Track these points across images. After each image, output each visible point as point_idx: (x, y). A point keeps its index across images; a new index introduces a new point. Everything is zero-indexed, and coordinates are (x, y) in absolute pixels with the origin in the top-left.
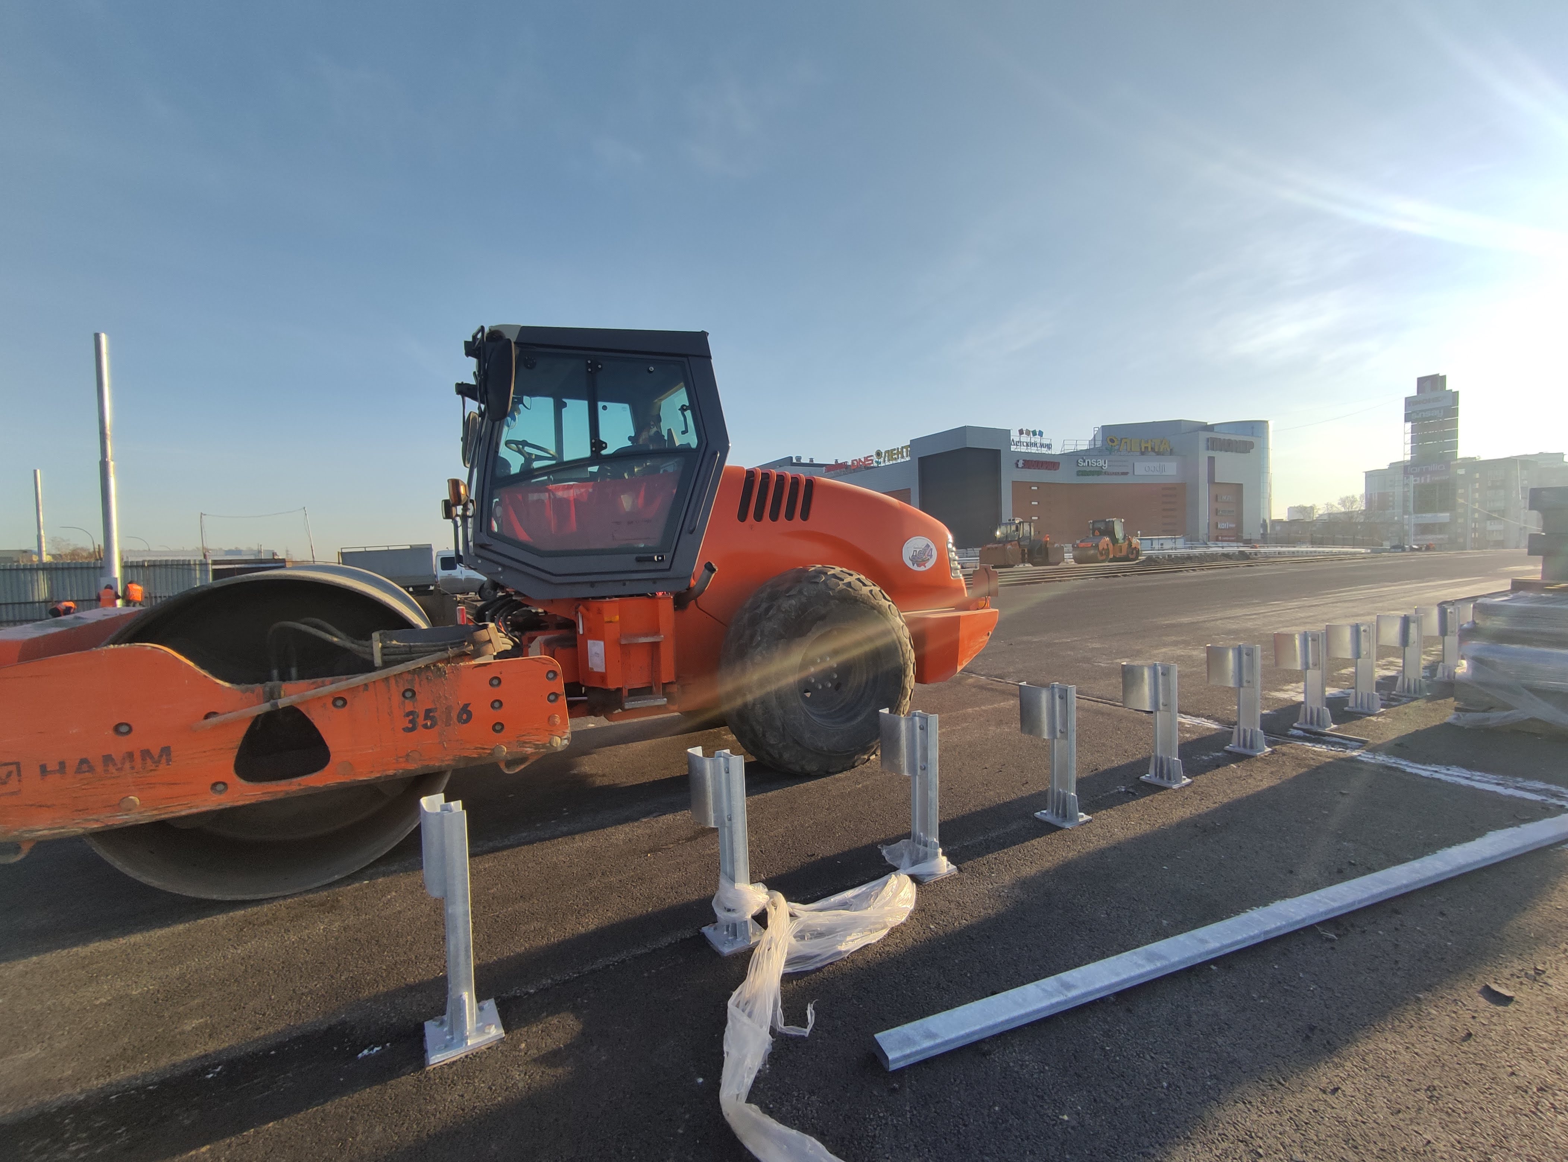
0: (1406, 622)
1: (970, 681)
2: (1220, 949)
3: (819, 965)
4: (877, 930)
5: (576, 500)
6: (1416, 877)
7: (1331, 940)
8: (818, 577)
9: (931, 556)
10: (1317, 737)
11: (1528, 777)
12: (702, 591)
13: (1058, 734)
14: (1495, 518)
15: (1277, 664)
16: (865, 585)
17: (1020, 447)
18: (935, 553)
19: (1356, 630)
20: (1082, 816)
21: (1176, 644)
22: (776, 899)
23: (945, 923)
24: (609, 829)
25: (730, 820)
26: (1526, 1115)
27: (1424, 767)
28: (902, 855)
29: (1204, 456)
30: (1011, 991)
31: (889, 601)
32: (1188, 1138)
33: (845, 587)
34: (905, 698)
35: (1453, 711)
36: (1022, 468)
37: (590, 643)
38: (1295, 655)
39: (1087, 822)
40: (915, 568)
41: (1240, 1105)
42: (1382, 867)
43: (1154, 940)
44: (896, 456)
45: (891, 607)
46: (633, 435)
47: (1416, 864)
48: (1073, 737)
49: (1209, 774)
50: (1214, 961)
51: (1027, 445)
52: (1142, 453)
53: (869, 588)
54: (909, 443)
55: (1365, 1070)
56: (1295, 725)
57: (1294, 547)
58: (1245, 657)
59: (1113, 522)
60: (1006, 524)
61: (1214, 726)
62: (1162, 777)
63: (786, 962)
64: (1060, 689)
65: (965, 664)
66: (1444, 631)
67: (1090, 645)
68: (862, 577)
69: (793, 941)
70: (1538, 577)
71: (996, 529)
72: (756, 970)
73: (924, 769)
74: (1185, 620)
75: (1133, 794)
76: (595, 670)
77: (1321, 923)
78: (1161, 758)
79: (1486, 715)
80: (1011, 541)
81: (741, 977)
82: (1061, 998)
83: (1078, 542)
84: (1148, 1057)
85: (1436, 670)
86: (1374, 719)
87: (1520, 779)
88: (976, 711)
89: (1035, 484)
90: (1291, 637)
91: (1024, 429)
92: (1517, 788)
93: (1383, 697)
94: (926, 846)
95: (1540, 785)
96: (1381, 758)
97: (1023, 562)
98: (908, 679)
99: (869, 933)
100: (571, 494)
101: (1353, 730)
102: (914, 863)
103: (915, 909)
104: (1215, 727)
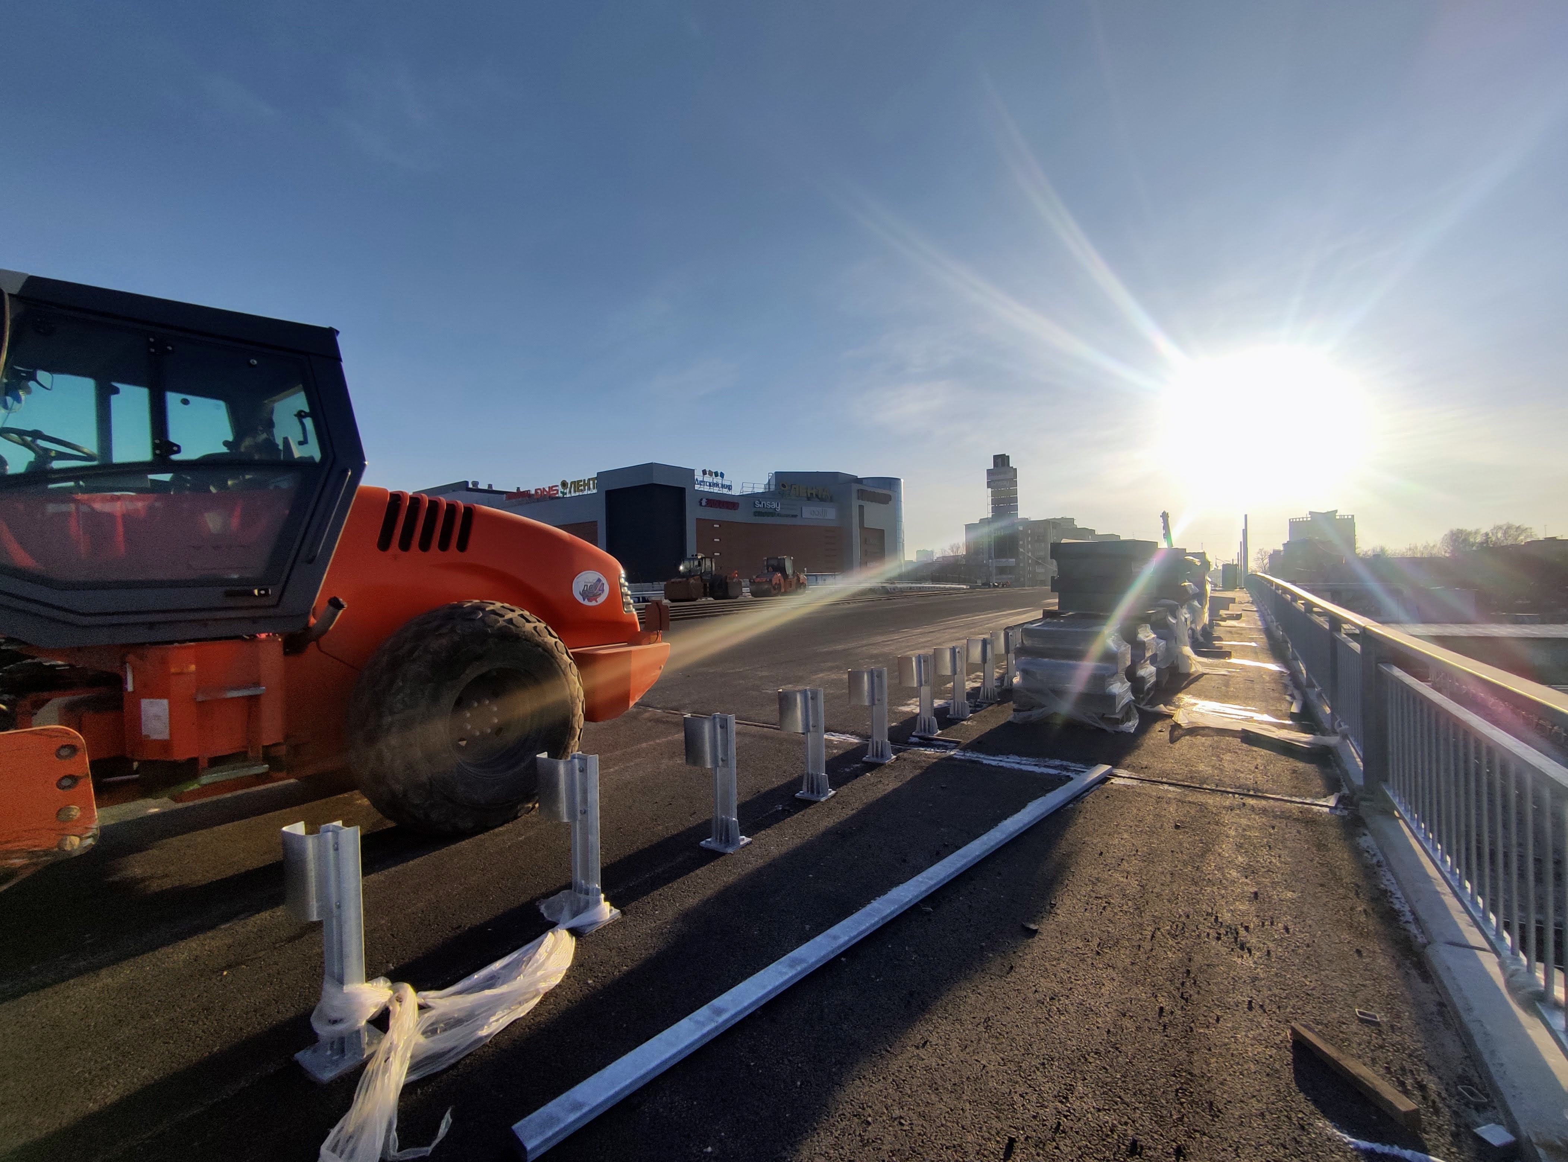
0: (985, 642)
1: (647, 715)
2: (849, 941)
3: (453, 1061)
4: (527, 1001)
5: (127, 518)
6: (985, 847)
7: (929, 913)
8: (475, 613)
9: (603, 590)
10: (927, 742)
11: (1052, 757)
12: (325, 631)
13: (720, 763)
14: (1040, 564)
15: (900, 683)
16: (528, 621)
17: (703, 486)
18: (606, 588)
19: (953, 650)
20: (743, 839)
21: (831, 669)
22: (402, 992)
23: (604, 975)
24: (163, 950)
25: (339, 907)
26: (1043, 1023)
27: (994, 758)
28: (562, 909)
29: (856, 503)
30: (665, 1032)
31: (556, 638)
32: (815, 1129)
33: (505, 624)
34: (574, 738)
35: (1012, 712)
36: (705, 506)
37: (145, 703)
38: (913, 675)
39: (747, 844)
40: (586, 603)
41: (857, 1082)
42: (965, 843)
43: (798, 945)
44: (582, 488)
45: (558, 644)
46: (230, 438)
47: (984, 838)
48: (734, 763)
49: (849, 785)
50: (843, 954)
51: (710, 486)
52: (809, 499)
53: (533, 625)
54: (596, 476)
55: (946, 1018)
56: (914, 733)
57: (921, 583)
58: (876, 678)
59: (784, 559)
60: (690, 559)
61: (854, 740)
62: (812, 792)
63: (409, 1069)
64: (721, 718)
65: (637, 700)
66: (1007, 651)
67: (760, 674)
68: (526, 613)
69: (422, 1040)
70: (1056, 608)
71: (680, 564)
72: (367, 1091)
73: (584, 812)
74: (839, 647)
75: (788, 811)
76: (155, 737)
77: (922, 901)
78: (812, 775)
79: (1029, 713)
80: (693, 576)
81: (346, 1105)
82: (713, 1025)
83: (754, 577)
84: (786, 1062)
85: (1003, 681)
86: (965, 723)
87: (1047, 759)
88: (650, 745)
89: (717, 522)
90: (909, 659)
91: (707, 470)
92: (1045, 766)
93: (972, 705)
94: (587, 894)
95: (1057, 762)
96: (968, 755)
97: (705, 595)
98: (577, 718)
99: (518, 1005)
100: (117, 508)
101: (952, 734)
102: (575, 914)
103: (572, 966)
104: (856, 741)
